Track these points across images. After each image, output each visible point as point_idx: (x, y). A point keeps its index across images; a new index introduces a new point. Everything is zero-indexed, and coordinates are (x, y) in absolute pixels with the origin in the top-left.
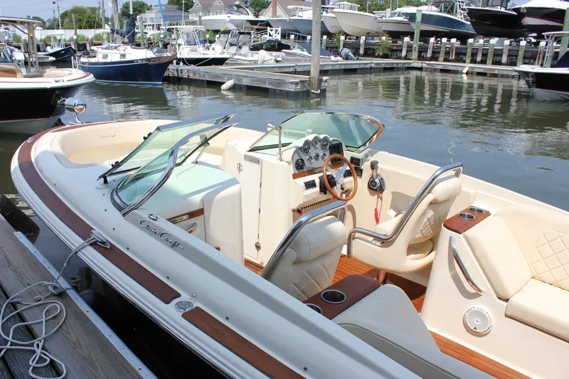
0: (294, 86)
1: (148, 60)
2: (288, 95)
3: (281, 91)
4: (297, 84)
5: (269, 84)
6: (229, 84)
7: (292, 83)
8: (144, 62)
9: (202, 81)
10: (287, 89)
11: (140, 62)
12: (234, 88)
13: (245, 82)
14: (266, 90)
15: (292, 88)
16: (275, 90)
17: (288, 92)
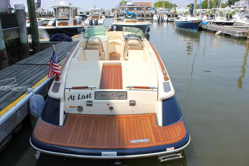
0: (238, 34)
1: (193, 21)
2: (235, 38)
3: (234, 36)
4: (240, 33)
5: (231, 33)
6: (219, 32)
7: (238, 33)
8: (191, 22)
9: (213, 31)
10: (236, 36)
11: (190, 22)
12: (221, 34)
13: (225, 32)
14: (230, 35)
15: (237, 35)
16: (232, 36)
17: (236, 37)
